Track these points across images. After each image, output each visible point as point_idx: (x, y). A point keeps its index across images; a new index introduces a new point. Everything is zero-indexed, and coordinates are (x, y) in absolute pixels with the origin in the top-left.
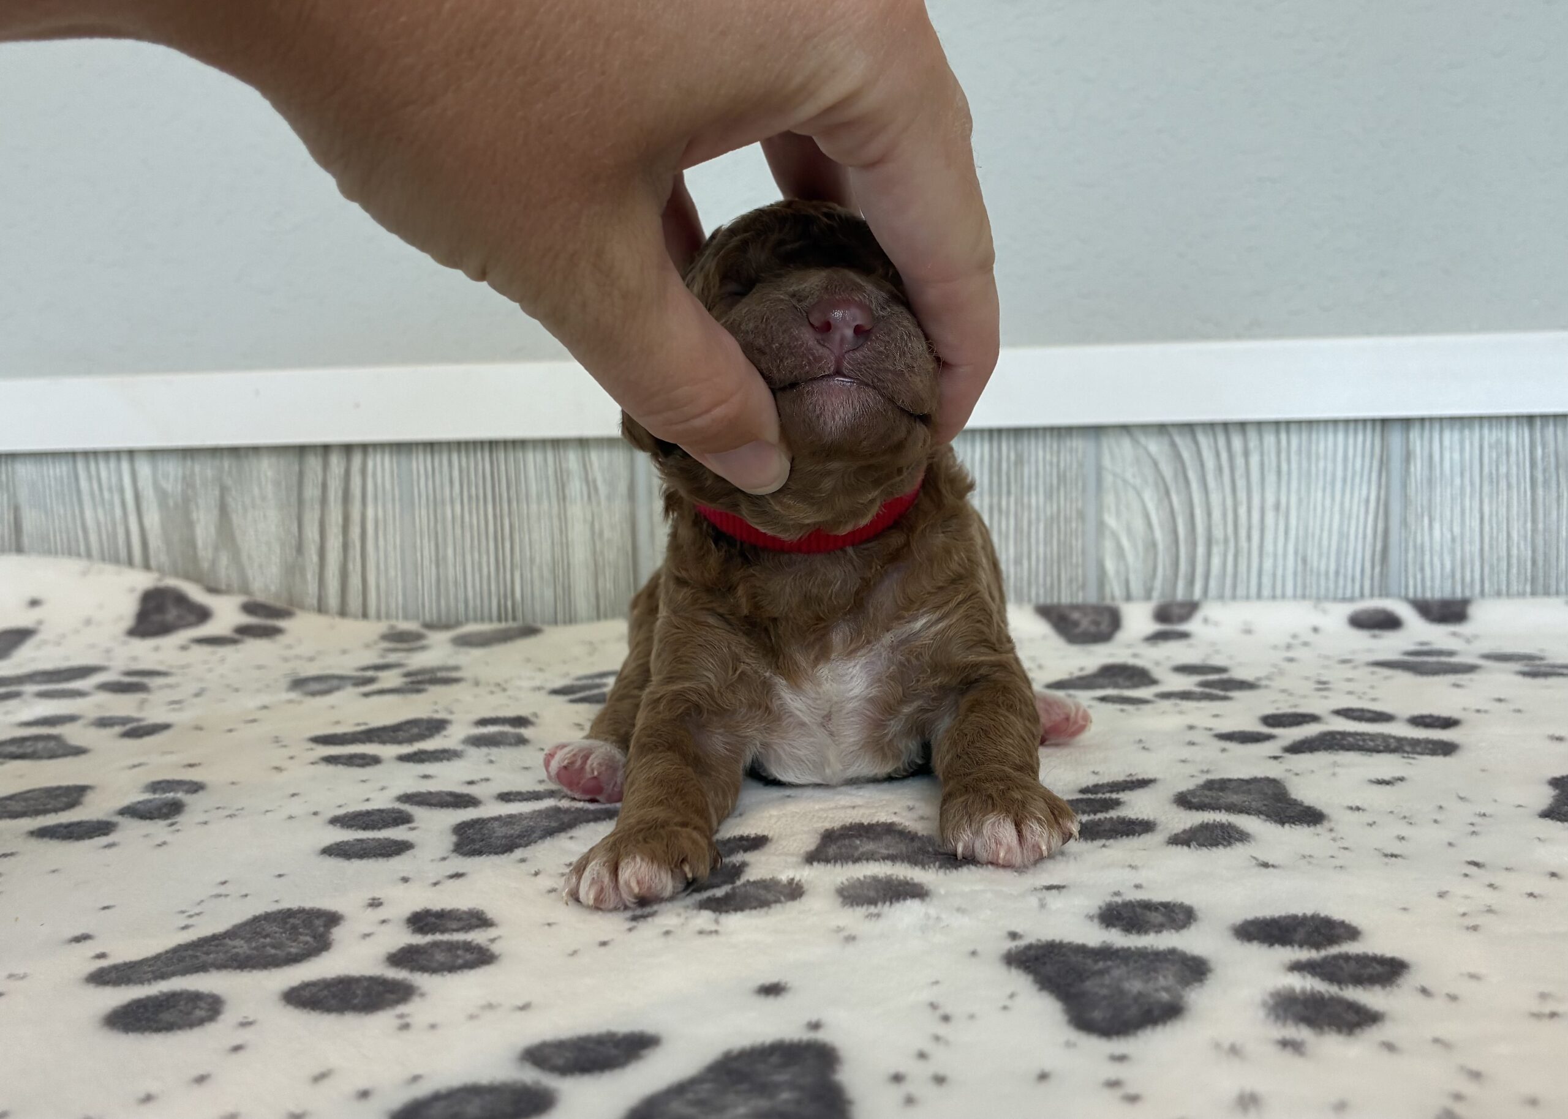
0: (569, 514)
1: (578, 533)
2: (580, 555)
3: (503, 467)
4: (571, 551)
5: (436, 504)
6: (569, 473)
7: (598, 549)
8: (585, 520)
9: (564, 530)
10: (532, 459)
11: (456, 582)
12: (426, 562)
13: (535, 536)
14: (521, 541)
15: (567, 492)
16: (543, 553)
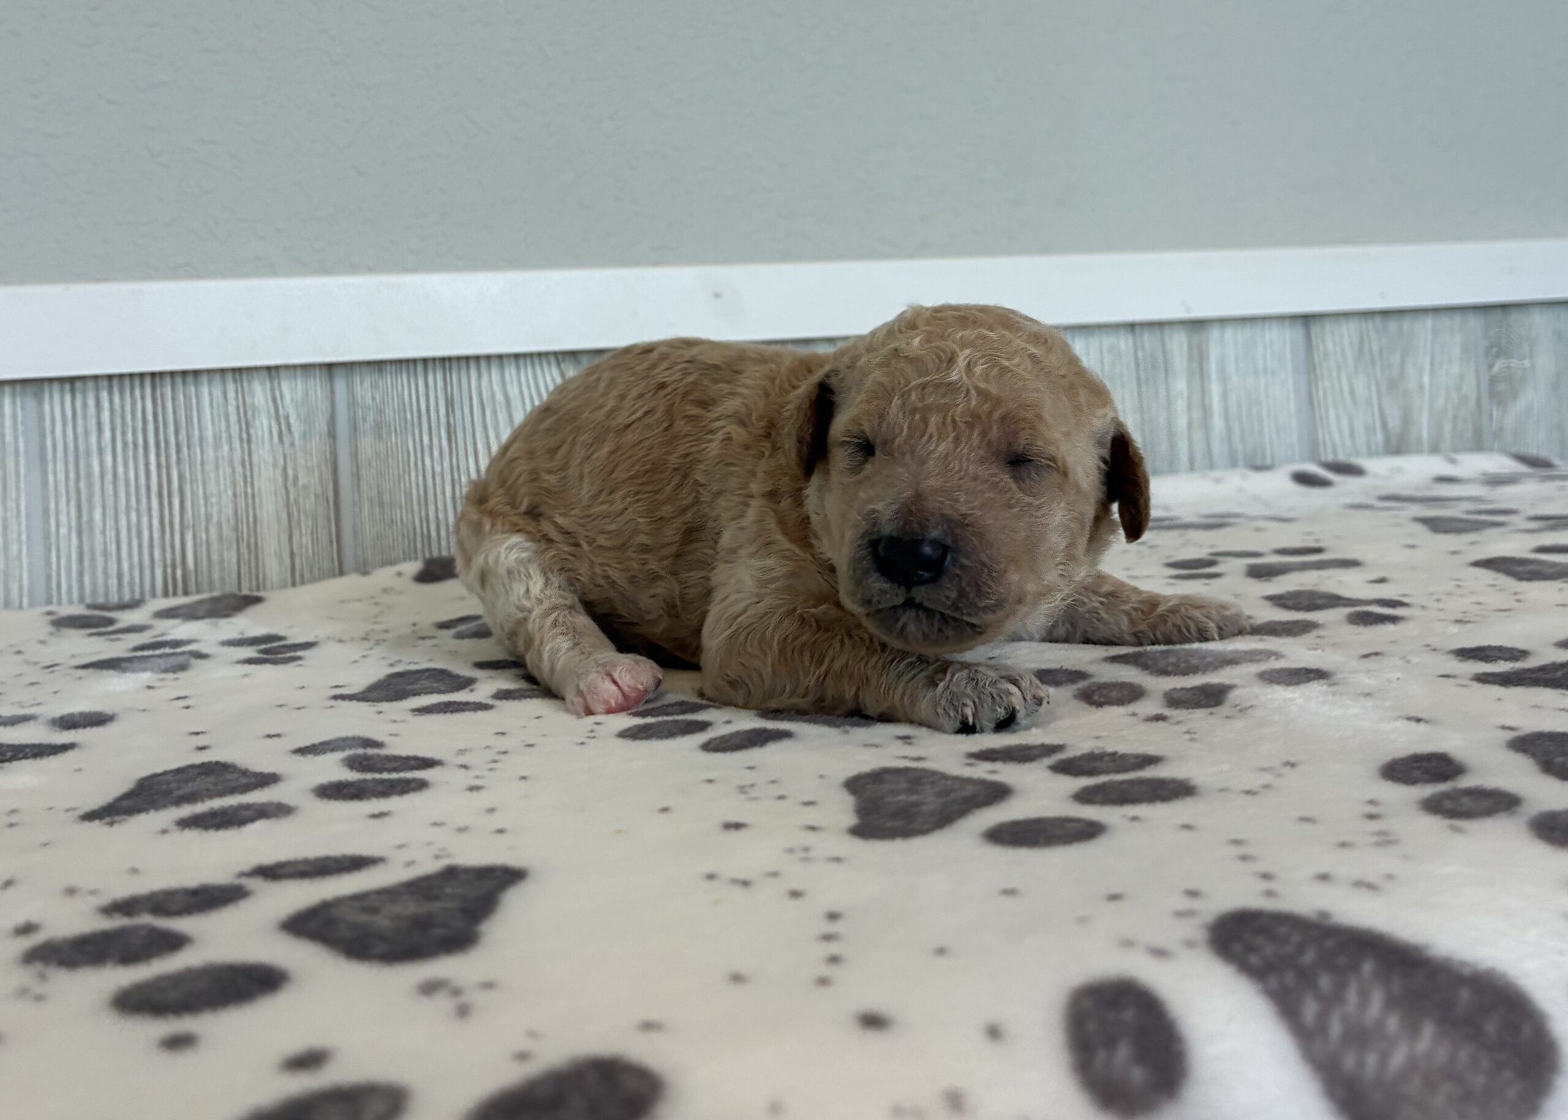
0: (255, 459)
1: (267, 479)
2: (269, 507)
3: (169, 404)
4: (257, 501)
5: (78, 456)
6: (254, 408)
7: (292, 496)
8: (275, 465)
9: (249, 478)
10: (207, 394)
11: (105, 553)
12: (63, 530)
13: (212, 488)
14: (194, 494)
15: (252, 431)
16: (223, 507)
